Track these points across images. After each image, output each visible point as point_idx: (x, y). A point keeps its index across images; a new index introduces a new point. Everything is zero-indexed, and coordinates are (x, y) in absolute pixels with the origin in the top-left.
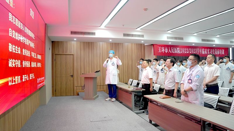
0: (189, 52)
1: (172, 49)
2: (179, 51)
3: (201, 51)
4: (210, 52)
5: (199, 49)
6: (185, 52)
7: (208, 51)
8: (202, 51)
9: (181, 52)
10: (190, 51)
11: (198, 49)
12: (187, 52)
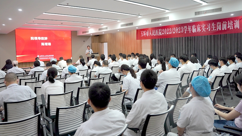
0: (173, 33)
1: (154, 31)
2: (161, 32)
3: (189, 29)
4: (207, 29)
5: (188, 27)
6: (168, 33)
7: (204, 27)
8: (192, 29)
9: (163, 34)
10: (173, 30)
11: (186, 27)
12: (170, 33)
